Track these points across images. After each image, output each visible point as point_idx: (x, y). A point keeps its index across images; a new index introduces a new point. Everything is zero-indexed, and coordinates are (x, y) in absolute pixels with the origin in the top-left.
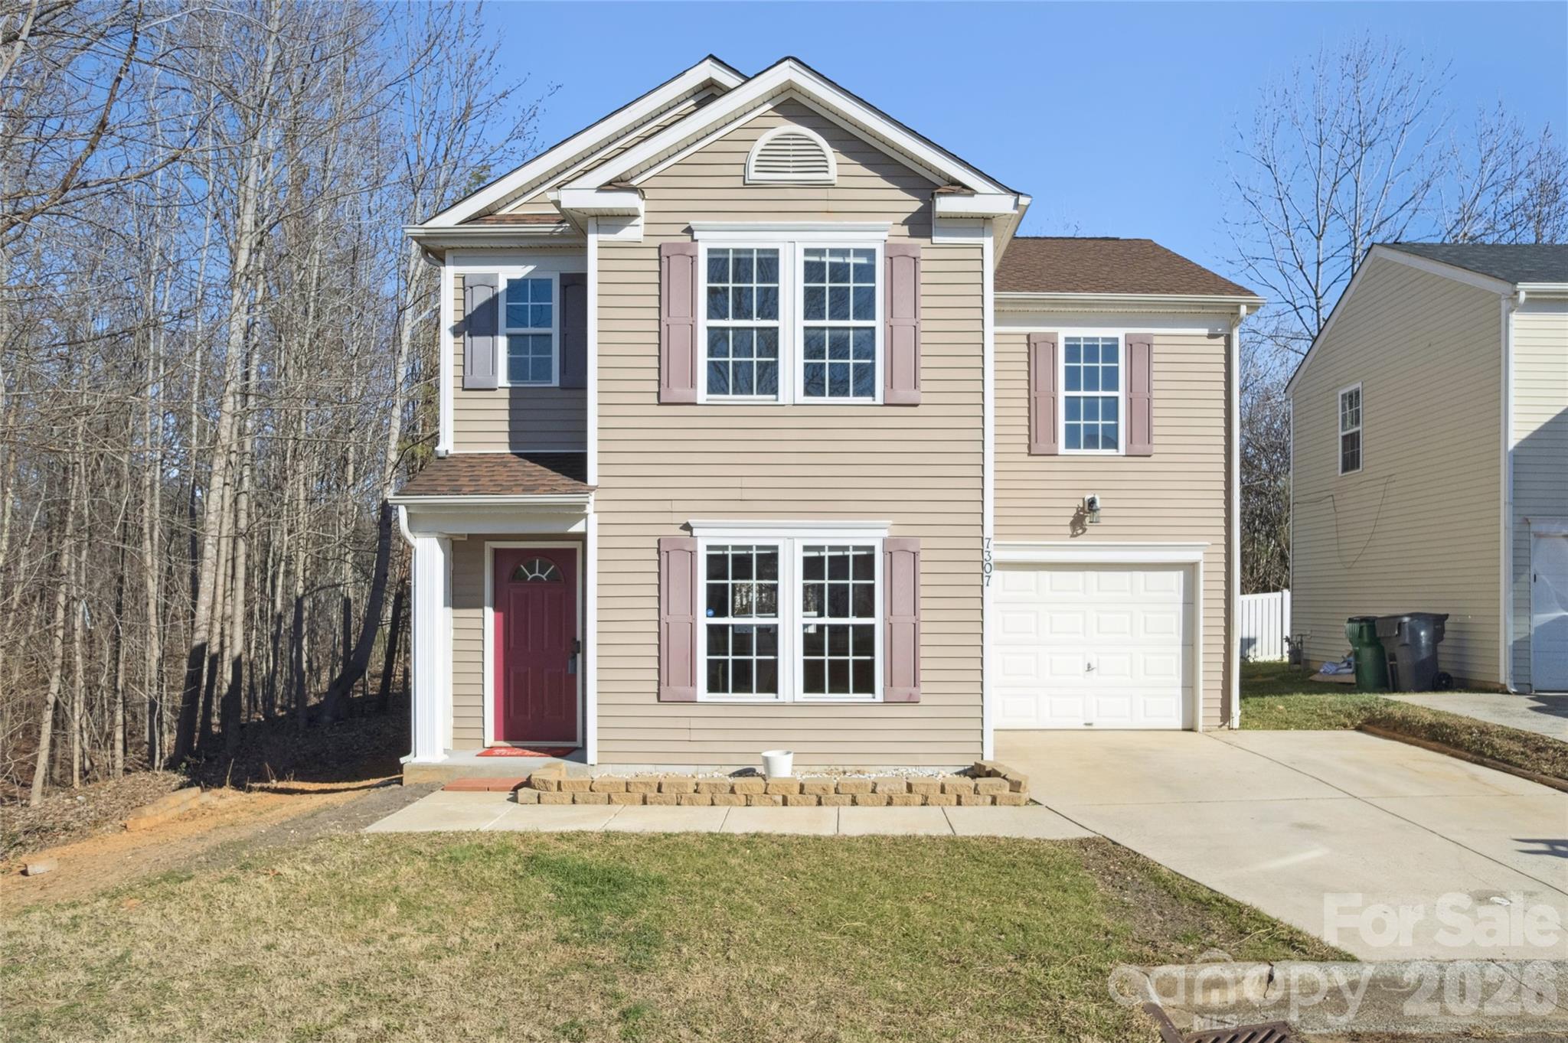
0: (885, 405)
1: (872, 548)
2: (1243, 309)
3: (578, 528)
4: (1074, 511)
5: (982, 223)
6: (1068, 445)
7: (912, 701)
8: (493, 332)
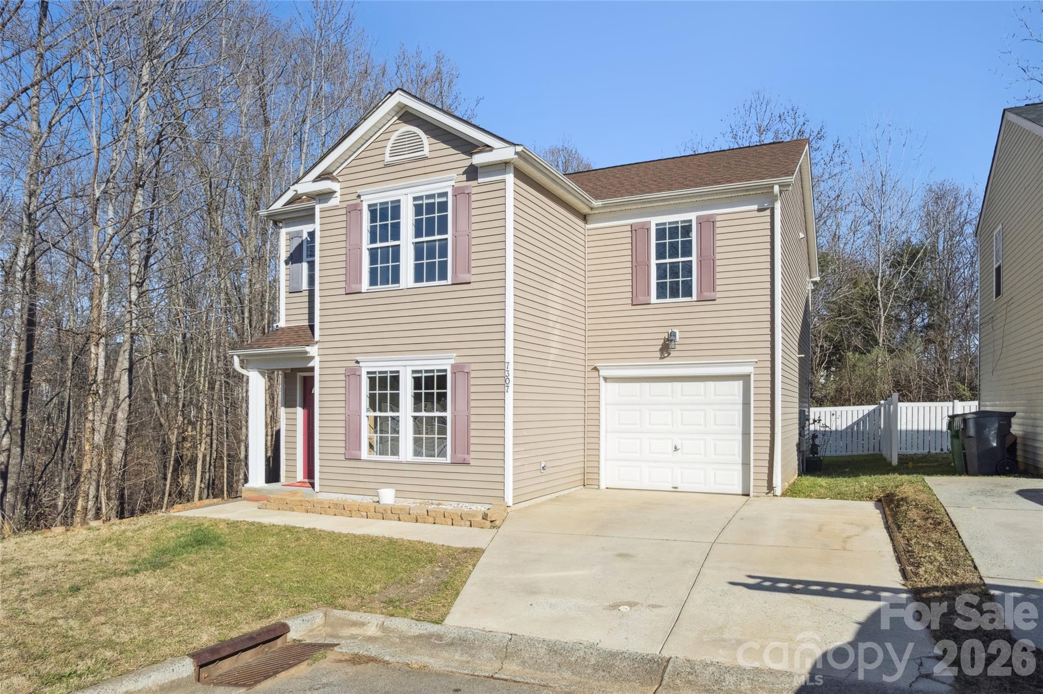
0: (453, 284)
1: (445, 371)
2: (776, 189)
3: (310, 365)
4: (662, 341)
5: (502, 166)
6: (658, 297)
7: (465, 463)
8: (301, 261)
